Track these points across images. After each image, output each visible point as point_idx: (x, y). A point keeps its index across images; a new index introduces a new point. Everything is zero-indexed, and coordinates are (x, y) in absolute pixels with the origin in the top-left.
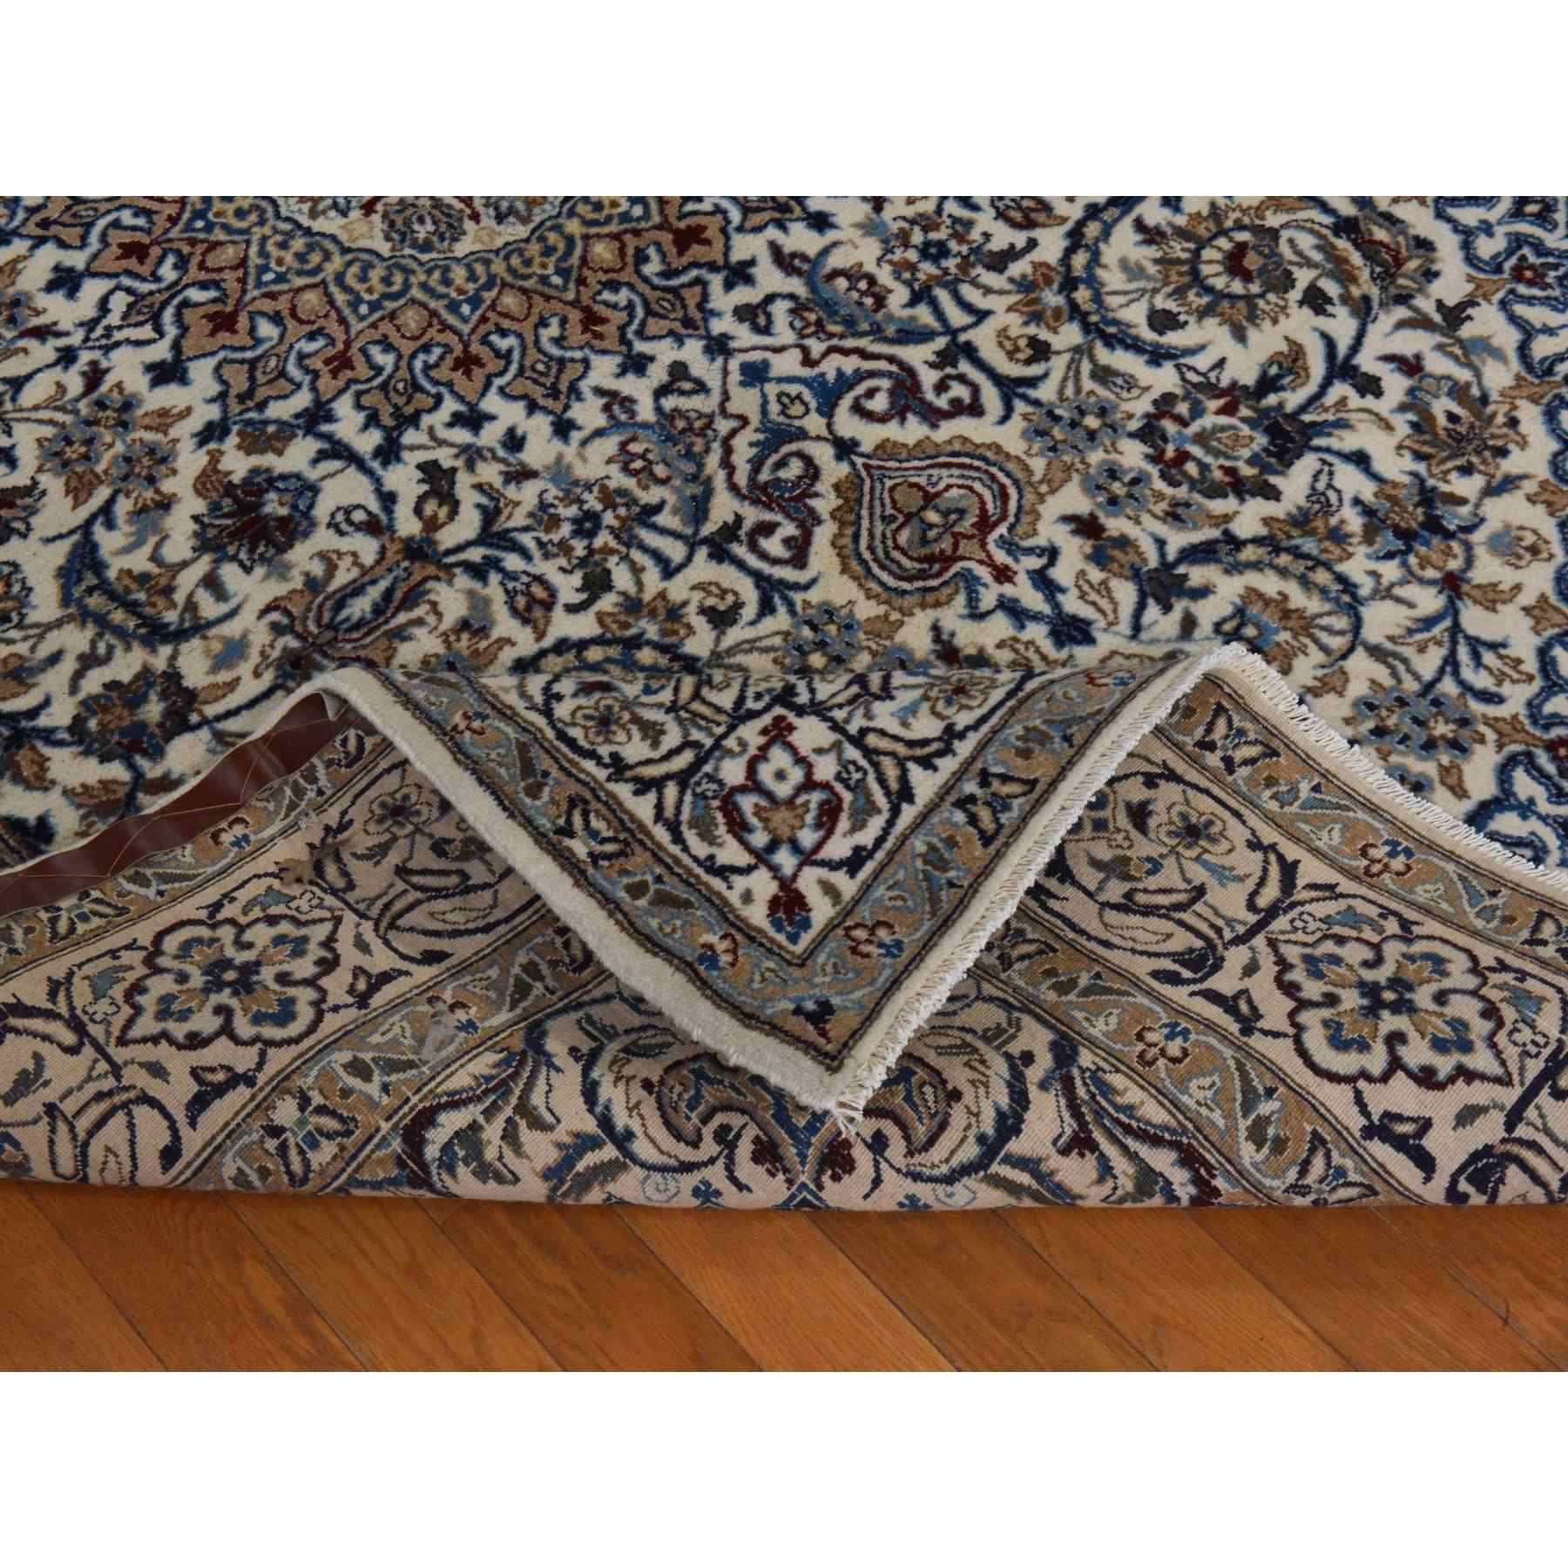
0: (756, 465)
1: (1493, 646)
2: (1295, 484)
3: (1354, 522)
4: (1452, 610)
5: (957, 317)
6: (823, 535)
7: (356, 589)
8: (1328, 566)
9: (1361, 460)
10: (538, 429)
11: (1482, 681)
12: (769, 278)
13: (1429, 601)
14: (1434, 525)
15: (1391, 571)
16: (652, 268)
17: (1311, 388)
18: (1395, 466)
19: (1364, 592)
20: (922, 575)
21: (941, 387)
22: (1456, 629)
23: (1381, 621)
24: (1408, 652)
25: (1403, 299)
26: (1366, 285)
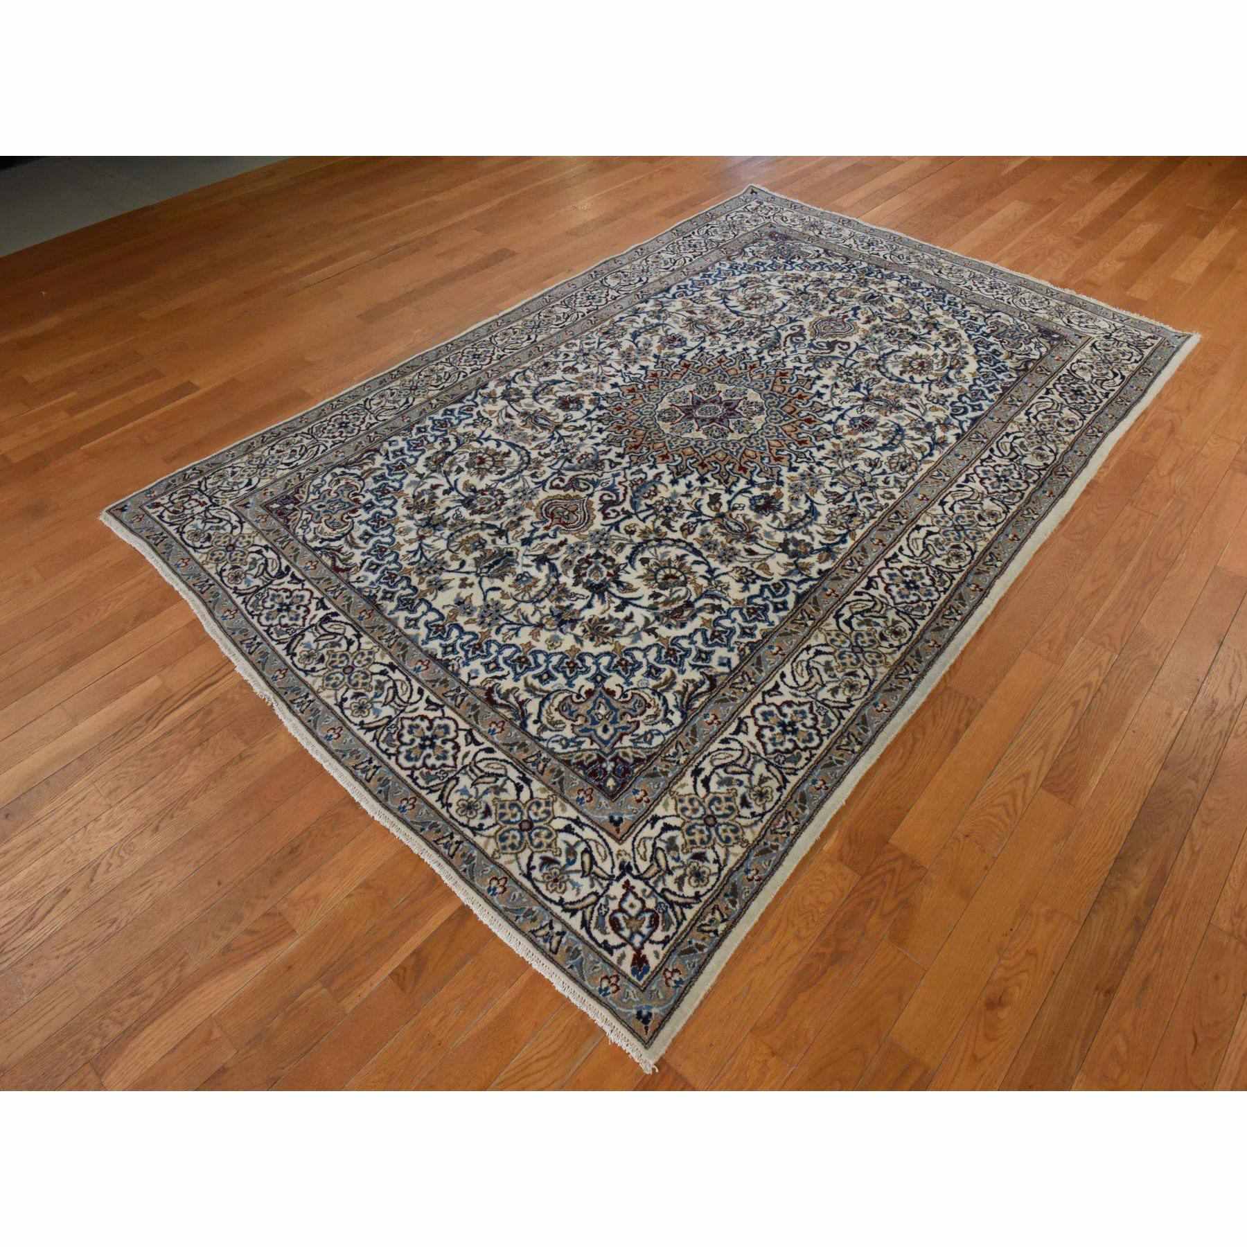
1: (517, 634)
2: (579, 590)
3: (566, 603)
4: (530, 625)
5: (643, 515)
6: (562, 493)
8: (547, 596)
9: (589, 606)
11: (504, 630)
13: (535, 619)
14: (563, 622)
15: (546, 611)
16: (654, 454)
17: (618, 594)
18: (587, 614)
19: (538, 605)
20: (547, 513)
21: (614, 511)
22: (523, 625)
23: (527, 608)
24: (515, 613)
25: (657, 618)
26: (662, 609)
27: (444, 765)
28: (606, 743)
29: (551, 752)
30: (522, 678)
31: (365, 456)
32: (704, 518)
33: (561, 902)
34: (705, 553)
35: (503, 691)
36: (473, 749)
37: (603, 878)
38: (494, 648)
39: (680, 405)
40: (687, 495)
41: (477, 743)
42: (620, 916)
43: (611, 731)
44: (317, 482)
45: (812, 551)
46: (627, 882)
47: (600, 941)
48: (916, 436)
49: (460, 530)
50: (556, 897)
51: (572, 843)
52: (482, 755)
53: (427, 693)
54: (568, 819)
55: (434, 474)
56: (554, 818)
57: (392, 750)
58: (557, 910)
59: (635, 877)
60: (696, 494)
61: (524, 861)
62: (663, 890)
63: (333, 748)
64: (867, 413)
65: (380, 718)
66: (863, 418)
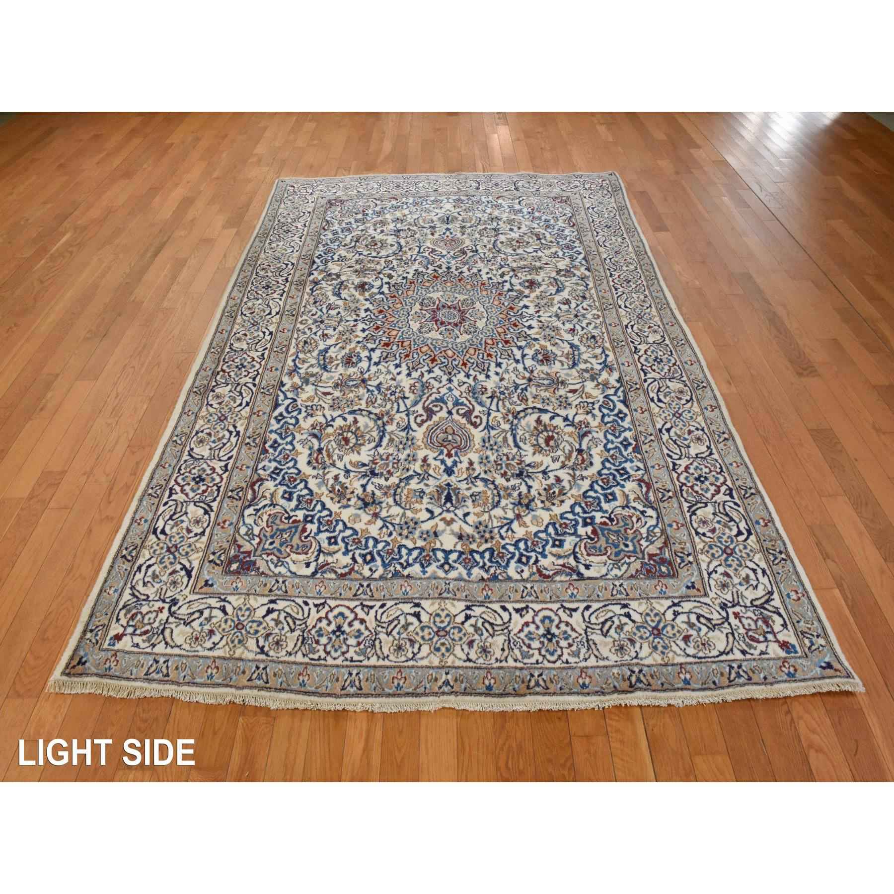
28: (634, 551)
30: (547, 553)
33: (722, 654)
34: (550, 408)
35: (546, 567)
36: (577, 615)
37: (723, 623)
38: (511, 549)
42: (750, 633)
43: (630, 544)
45: (600, 371)
49: (395, 494)
50: (715, 653)
51: (686, 620)
53: (510, 606)
54: (669, 607)
55: (326, 471)
56: (664, 614)
57: (535, 658)
58: (723, 657)
59: (733, 606)
61: (679, 652)
62: (751, 602)
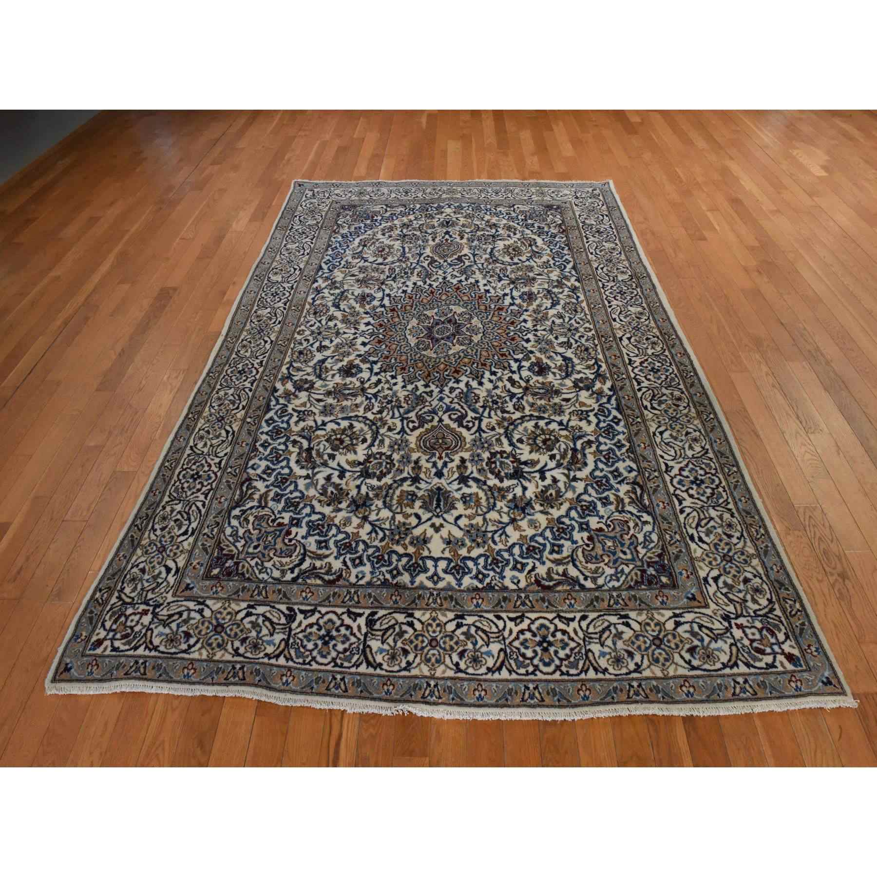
0: (425, 413)
1: (507, 536)
2: (507, 483)
3: (510, 496)
4: (508, 524)
5: (486, 414)
6: (422, 430)
7: (349, 389)
8: (495, 499)
9: (525, 489)
10: (401, 384)
11: (497, 538)
12: (462, 385)
13: (506, 519)
14: (523, 510)
15: (506, 509)
16: (446, 373)
17: (532, 470)
18: (529, 494)
19: (496, 509)
20: (428, 449)
21: (468, 422)
22: (504, 528)
23: (493, 515)
24: (490, 524)
25: (569, 470)
26: (565, 463)
27: (572, 650)
28: (633, 560)
29: (614, 589)
30: (544, 559)
31: (244, 489)
32: (520, 396)
33: (725, 666)
34: (546, 415)
35: (545, 576)
36: (574, 625)
37: (725, 633)
38: (506, 555)
39: (422, 335)
40: (496, 387)
41: (573, 620)
42: (755, 645)
43: (628, 551)
44: (228, 531)
45: (593, 381)
46: (736, 624)
47: (765, 666)
48: (561, 290)
49: (386, 496)
50: (719, 665)
51: (689, 629)
52: (584, 624)
53: (504, 615)
54: (670, 618)
55: (316, 470)
56: (664, 624)
57: (531, 669)
58: (727, 671)
59: (736, 618)
60: (500, 384)
61: (682, 662)
62: (754, 612)
63: (493, 701)
64: (522, 290)
65: (496, 655)
66: (524, 293)
